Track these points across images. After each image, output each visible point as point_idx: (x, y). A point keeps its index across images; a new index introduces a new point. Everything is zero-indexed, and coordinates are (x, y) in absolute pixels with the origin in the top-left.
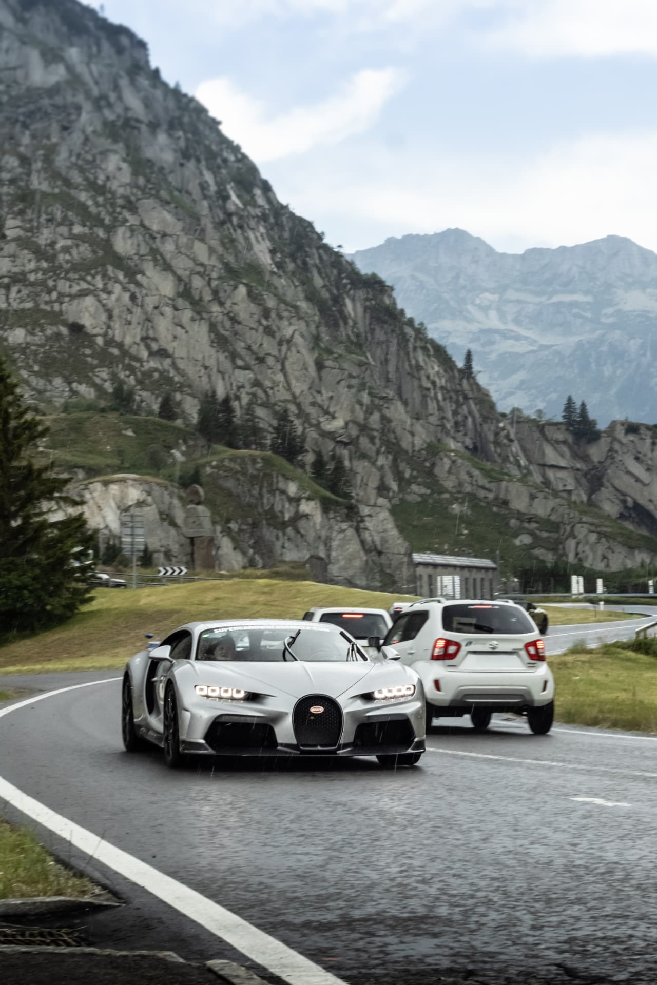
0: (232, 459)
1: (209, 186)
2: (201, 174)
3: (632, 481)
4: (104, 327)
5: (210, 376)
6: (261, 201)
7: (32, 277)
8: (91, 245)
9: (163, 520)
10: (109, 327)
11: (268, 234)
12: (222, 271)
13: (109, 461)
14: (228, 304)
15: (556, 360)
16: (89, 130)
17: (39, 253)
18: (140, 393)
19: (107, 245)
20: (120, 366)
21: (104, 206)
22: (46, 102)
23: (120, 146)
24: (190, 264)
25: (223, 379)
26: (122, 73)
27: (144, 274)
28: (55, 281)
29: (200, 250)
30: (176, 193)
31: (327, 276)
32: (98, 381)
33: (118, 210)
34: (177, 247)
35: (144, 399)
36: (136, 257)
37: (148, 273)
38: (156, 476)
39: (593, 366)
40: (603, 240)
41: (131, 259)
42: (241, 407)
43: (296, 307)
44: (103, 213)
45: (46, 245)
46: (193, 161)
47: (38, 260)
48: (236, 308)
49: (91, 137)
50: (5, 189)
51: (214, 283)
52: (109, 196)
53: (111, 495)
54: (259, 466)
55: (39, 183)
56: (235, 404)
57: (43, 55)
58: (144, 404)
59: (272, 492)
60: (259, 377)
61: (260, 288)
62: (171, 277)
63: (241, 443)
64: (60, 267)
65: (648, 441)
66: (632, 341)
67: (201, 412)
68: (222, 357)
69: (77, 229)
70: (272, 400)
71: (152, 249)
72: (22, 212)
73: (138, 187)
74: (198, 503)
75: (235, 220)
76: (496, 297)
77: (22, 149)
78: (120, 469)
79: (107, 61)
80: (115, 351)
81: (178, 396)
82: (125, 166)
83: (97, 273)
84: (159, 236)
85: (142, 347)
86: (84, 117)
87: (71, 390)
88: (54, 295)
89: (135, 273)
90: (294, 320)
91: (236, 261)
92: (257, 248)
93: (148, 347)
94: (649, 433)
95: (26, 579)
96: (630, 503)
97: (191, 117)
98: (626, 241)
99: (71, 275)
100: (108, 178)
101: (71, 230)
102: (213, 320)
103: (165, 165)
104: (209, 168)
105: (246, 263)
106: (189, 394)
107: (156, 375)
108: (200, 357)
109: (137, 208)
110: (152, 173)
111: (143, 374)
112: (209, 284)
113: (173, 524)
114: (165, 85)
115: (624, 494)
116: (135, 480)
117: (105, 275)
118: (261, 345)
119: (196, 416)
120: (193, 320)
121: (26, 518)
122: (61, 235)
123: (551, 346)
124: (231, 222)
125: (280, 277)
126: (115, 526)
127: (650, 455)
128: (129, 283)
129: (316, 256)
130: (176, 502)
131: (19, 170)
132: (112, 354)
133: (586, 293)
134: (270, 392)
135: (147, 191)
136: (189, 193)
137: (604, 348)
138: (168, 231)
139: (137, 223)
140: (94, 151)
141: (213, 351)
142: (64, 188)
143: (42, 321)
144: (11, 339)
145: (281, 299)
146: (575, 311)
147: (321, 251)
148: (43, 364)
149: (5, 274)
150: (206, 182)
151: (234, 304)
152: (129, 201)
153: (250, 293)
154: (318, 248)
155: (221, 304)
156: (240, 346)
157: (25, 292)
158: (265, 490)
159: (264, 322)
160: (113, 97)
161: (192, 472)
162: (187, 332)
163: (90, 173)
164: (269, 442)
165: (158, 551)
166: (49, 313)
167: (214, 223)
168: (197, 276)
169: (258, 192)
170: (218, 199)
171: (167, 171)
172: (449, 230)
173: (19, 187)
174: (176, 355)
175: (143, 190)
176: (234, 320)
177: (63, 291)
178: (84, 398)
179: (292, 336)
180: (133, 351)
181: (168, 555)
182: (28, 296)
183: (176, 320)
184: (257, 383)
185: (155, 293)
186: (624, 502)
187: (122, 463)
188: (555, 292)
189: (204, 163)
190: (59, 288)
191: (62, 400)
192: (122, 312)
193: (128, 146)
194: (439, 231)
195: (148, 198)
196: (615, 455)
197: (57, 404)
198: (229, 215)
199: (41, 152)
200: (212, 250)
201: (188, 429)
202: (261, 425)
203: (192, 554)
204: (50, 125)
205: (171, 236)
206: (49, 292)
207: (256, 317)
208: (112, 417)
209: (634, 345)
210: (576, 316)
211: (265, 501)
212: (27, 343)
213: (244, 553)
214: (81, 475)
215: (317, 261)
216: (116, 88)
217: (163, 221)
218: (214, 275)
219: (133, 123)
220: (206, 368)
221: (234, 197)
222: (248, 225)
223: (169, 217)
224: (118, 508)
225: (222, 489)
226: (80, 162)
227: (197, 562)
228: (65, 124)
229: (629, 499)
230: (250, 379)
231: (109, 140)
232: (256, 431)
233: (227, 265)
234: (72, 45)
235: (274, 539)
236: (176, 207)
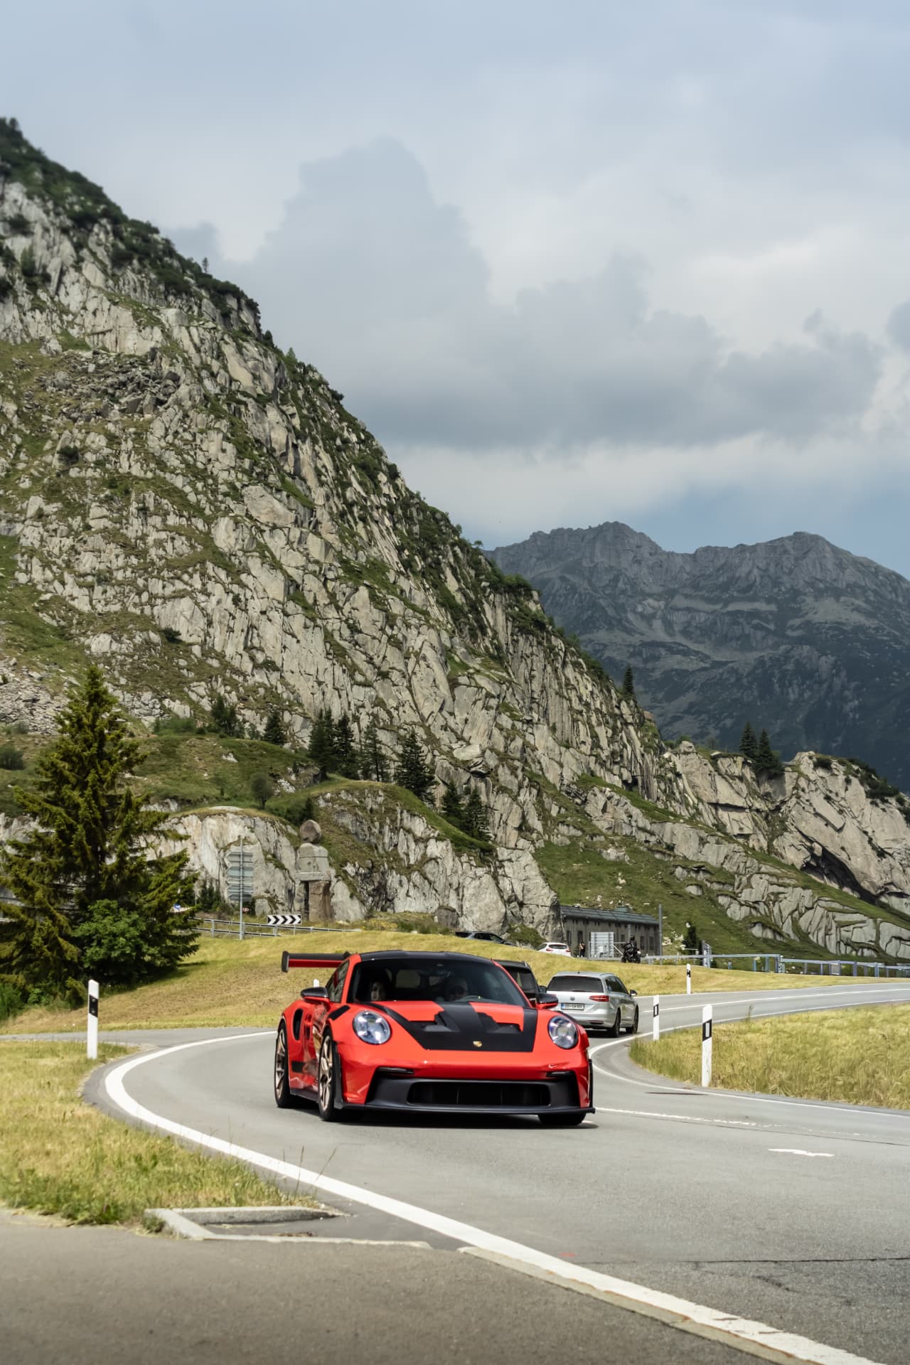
0: (347, 791)
1: (327, 471)
2: (317, 455)
3: (822, 824)
4: (202, 634)
5: (323, 693)
6: (385, 490)
7: (119, 575)
8: (189, 539)
9: (267, 860)
10: (208, 634)
11: (395, 528)
12: (341, 572)
13: (207, 791)
14: (347, 608)
15: (732, 680)
16: (188, 404)
17: (128, 547)
18: (243, 711)
19: (207, 539)
20: (220, 680)
21: (205, 494)
22: (139, 372)
23: (223, 424)
24: (301, 561)
25: (340, 697)
26: (226, 337)
27: (249, 574)
28: (146, 580)
29: (315, 547)
30: (288, 479)
31: (464, 578)
32: (194, 697)
33: (220, 497)
34: (289, 542)
35: (247, 718)
36: (240, 553)
37: (254, 572)
38: (261, 808)
39: (777, 687)
40: (789, 538)
41: (235, 555)
42: (360, 731)
43: (426, 613)
44: (203, 501)
45: (137, 538)
46: (308, 441)
47: (127, 556)
48: (355, 613)
49: (191, 413)
50: (90, 473)
51: (330, 585)
52: (210, 481)
53: (209, 832)
54: (380, 800)
55: (129, 465)
56: (354, 727)
57: (135, 317)
58: (247, 725)
59: (395, 830)
60: (381, 695)
61: (384, 591)
62: (280, 576)
63: (359, 771)
64: (153, 563)
65: (842, 778)
66: (823, 658)
67: (314, 736)
68: (338, 671)
69: (172, 520)
70: (396, 722)
71: (259, 544)
72: (109, 500)
73: (244, 472)
74: (315, 842)
75: (355, 509)
76: (662, 604)
77: (110, 427)
78: (219, 800)
79: (211, 325)
80: (215, 663)
81: (287, 717)
82: (229, 447)
83: (195, 571)
84: (267, 529)
85: (246, 658)
86: (183, 390)
87: (162, 707)
88: (145, 597)
89: (239, 572)
90: (424, 629)
91: (356, 558)
92: (381, 543)
93: (252, 659)
94: (842, 768)
95: (122, 925)
96: (818, 851)
97: (307, 391)
98: (816, 538)
99: (165, 573)
100: (210, 460)
101: (164, 521)
102: (329, 628)
103: (276, 447)
104: (326, 450)
105: (367, 561)
106: (300, 714)
107: (262, 691)
108: (313, 671)
109: (242, 496)
110: (260, 456)
111: (247, 690)
112: (325, 584)
113: (280, 866)
114: (278, 352)
115: (811, 842)
116: (236, 813)
117: (203, 575)
118: (384, 657)
119: (308, 740)
120: (306, 627)
121: (122, 856)
122: (154, 527)
123: (726, 663)
124: (352, 513)
125: (408, 578)
126: (212, 868)
127: (842, 793)
128: (232, 583)
129: (450, 553)
130: (284, 841)
131: (107, 451)
132: (211, 666)
133: (769, 601)
134: (395, 713)
135: (254, 475)
136: (304, 480)
137: (790, 667)
138: (279, 523)
139: (243, 514)
140: (194, 429)
141: (328, 664)
142: (158, 472)
143: (131, 626)
144: (94, 648)
145: (408, 604)
146: (756, 621)
147: (457, 549)
148: (130, 677)
149: (89, 572)
150: (324, 466)
151: (354, 609)
152: (234, 488)
153: (373, 597)
154: (453, 545)
155: (338, 609)
156: (360, 659)
157: (111, 592)
158: (386, 829)
159: (388, 630)
160: (215, 365)
161: (304, 806)
162: (298, 641)
163: (188, 454)
164: (392, 771)
165: (262, 897)
166: (138, 616)
167: (331, 514)
168: (311, 576)
169: (383, 478)
170: (336, 487)
171: (278, 454)
172: (607, 524)
173: (106, 471)
174: (285, 669)
175: (249, 473)
176: (354, 629)
177: (155, 592)
178: (178, 716)
179: (421, 649)
180: (236, 663)
181: (273, 901)
182: (115, 597)
183: (287, 628)
184: (379, 703)
185: (261, 594)
186: (811, 849)
187: (222, 793)
188: (733, 599)
189: (321, 443)
190: (150, 589)
191: (152, 719)
192: (224, 617)
193: (233, 424)
194: (594, 525)
195: (256, 484)
196: (801, 793)
197: (146, 724)
198: (350, 505)
199: (132, 430)
200: (328, 546)
201: (297, 755)
202: (384, 752)
203: (306, 901)
204: (144, 398)
205: (281, 529)
206: (139, 594)
207: (379, 625)
208: (211, 741)
209: (825, 663)
210: (756, 627)
211: (387, 840)
212: (113, 653)
213: (363, 902)
214: (174, 807)
215: (452, 560)
216: (220, 356)
217: (273, 511)
218: (331, 575)
219: (239, 397)
220: (320, 683)
221: (355, 484)
222: (372, 517)
223: (279, 507)
224: (217, 846)
225: (336, 825)
226: (177, 442)
227: (312, 911)
228: (161, 397)
229: (816, 845)
230: (371, 697)
231: (212, 416)
232: (379, 758)
233: (345, 563)
234: (169, 306)
235: (397, 886)
236: (288, 496)
